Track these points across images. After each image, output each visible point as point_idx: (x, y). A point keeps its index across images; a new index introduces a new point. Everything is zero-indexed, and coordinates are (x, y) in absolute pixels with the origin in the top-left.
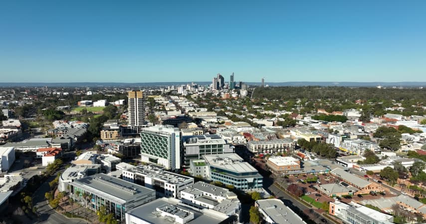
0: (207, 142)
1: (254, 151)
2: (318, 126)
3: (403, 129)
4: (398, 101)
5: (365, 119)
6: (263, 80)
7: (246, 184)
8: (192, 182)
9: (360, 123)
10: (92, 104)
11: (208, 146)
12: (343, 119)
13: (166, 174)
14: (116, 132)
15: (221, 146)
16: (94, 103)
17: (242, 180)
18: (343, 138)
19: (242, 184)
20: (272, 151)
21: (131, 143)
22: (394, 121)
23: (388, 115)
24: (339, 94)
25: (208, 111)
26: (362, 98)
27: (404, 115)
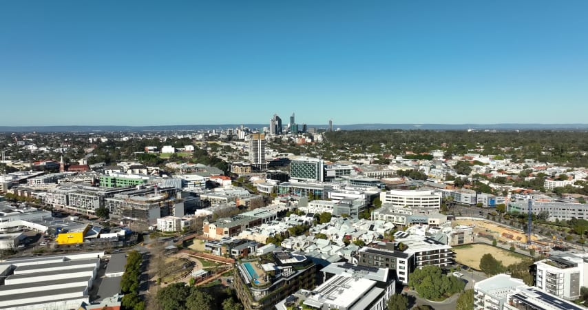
0: (339, 168)
2: (410, 163)
3: (477, 162)
4: (482, 144)
5: (447, 156)
6: (331, 122)
9: (444, 160)
11: (341, 170)
12: (430, 158)
14: (249, 168)
15: (349, 170)
16: (163, 149)
17: (374, 185)
18: (430, 168)
22: (471, 158)
23: (468, 155)
24: (424, 138)
26: (447, 142)
27: (481, 154)
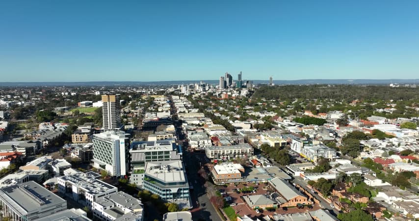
0: (155, 148)
1: (210, 157)
3: (376, 133)
5: (342, 122)
7: (171, 194)
8: (115, 192)
9: (336, 127)
10: (91, 104)
11: (154, 153)
13: (96, 183)
14: (86, 135)
16: (93, 104)
17: (167, 190)
18: (304, 143)
19: (167, 194)
20: (229, 156)
21: (89, 148)
22: (372, 125)
23: (371, 118)
25: (198, 112)
